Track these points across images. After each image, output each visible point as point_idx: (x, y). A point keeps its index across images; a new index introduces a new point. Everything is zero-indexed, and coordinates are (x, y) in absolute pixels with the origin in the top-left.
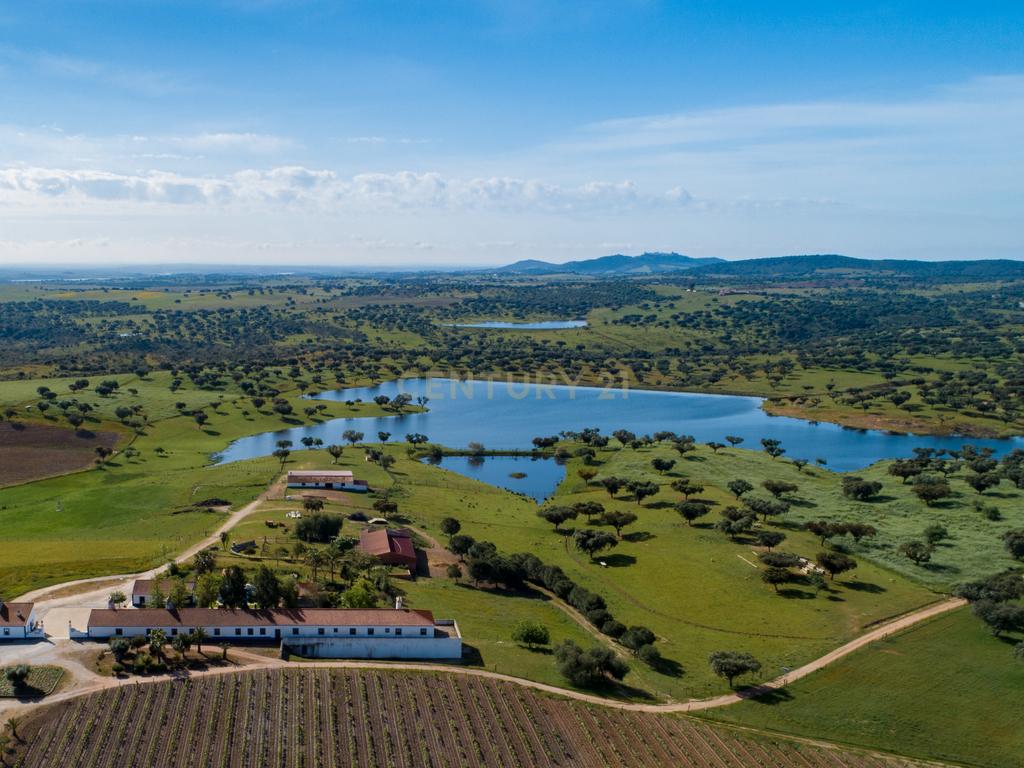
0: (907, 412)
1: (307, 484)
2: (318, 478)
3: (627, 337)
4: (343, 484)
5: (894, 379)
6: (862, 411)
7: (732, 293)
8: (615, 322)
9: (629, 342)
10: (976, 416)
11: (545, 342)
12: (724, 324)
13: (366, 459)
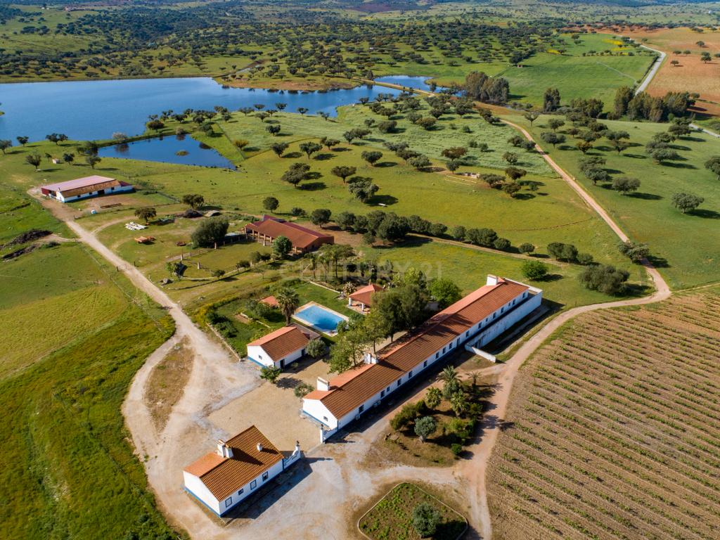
0: (303, 79)
1: (82, 196)
2: (89, 188)
3: (45, 42)
4: (113, 189)
5: (256, 60)
6: (280, 80)
7: (75, 10)
8: (23, 32)
9: (49, 46)
10: (333, 77)
12: (96, 31)
13: (54, 162)
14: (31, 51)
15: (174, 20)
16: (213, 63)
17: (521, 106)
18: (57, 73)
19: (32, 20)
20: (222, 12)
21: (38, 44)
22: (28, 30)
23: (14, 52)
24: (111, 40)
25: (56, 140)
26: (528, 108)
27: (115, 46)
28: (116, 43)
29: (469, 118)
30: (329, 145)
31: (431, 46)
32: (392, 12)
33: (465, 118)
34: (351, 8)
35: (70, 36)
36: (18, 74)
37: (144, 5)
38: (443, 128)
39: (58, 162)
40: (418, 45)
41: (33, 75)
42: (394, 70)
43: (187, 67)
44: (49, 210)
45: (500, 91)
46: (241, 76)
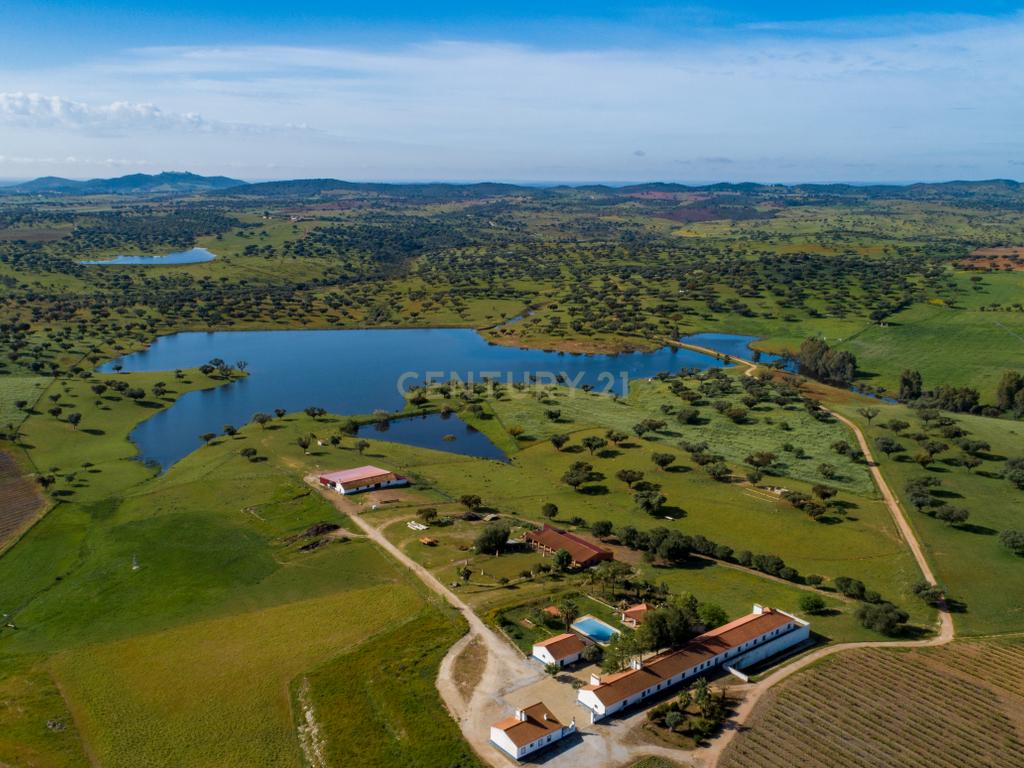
0: (589, 337)
1: (360, 489)
2: (367, 481)
3: (271, 269)
4: (389, 482)
5: (530, 304)
6: (560, 337)
7: (303, 220)
8: (245, 254)
9: (276, 274)
10: (627, 335)
11: (206, 278)
12: (329, 252)
13: (320, 443)
14: (256, 280)
15: (423, 235)
16: (478, 307)
17: (870, 388)
18: (294, 317)
19: (252, 234)
20: (484, 221)
21: (265, 271)
22: (250, 251)
23: (237, 282)
24: (348, 267)
25: (314, 415)
26: (879, 391)
27: (354, 275)
28: (354, 271)
29: (792, 409)
30: (616, 440)
31: (763, 290)
32: (719, 221)
33: (787, 409)
34: (662, 216)
35: (301, 259)
36: (251, 318)
37: (383, 209)
38: (755, 422)
39: (323, 444)
40: (746, 287)
41: (268, 318)
42: (709, 325)
43: (446, 314)
44: (331, 502)
45: (844, 367)
46: (513, 331)
